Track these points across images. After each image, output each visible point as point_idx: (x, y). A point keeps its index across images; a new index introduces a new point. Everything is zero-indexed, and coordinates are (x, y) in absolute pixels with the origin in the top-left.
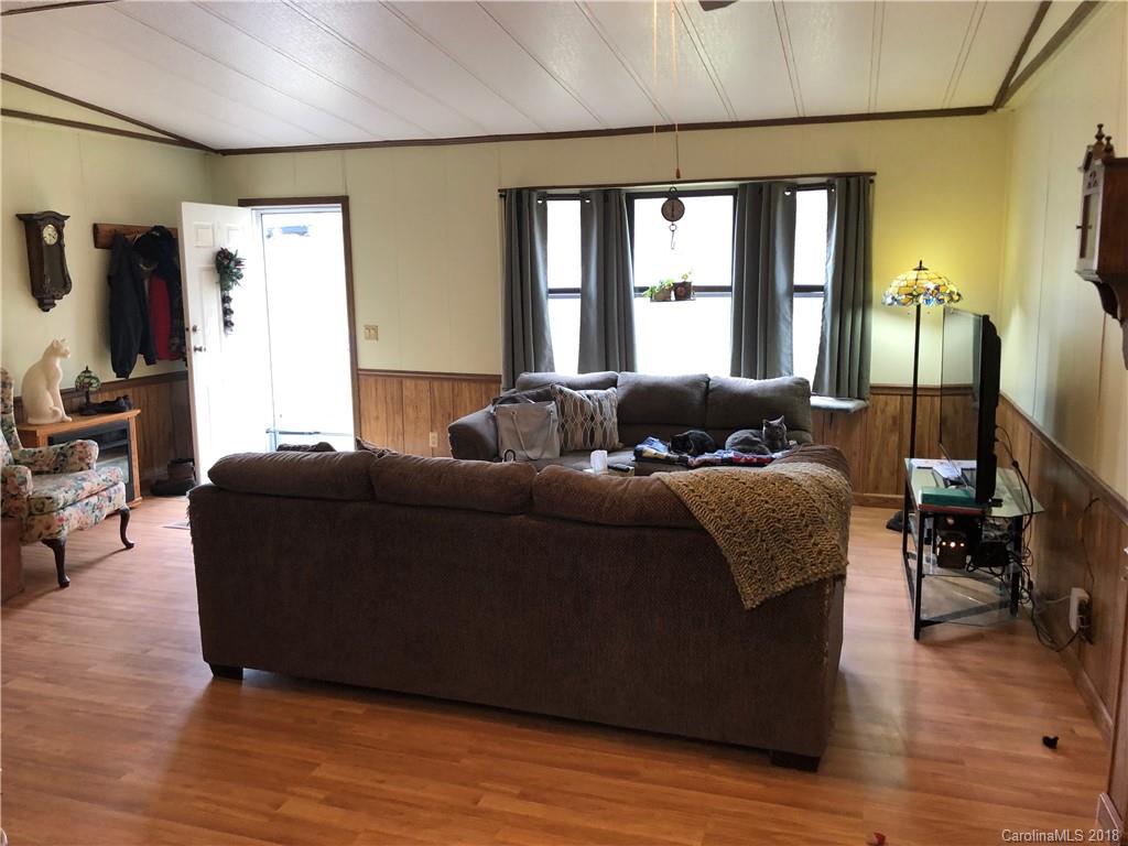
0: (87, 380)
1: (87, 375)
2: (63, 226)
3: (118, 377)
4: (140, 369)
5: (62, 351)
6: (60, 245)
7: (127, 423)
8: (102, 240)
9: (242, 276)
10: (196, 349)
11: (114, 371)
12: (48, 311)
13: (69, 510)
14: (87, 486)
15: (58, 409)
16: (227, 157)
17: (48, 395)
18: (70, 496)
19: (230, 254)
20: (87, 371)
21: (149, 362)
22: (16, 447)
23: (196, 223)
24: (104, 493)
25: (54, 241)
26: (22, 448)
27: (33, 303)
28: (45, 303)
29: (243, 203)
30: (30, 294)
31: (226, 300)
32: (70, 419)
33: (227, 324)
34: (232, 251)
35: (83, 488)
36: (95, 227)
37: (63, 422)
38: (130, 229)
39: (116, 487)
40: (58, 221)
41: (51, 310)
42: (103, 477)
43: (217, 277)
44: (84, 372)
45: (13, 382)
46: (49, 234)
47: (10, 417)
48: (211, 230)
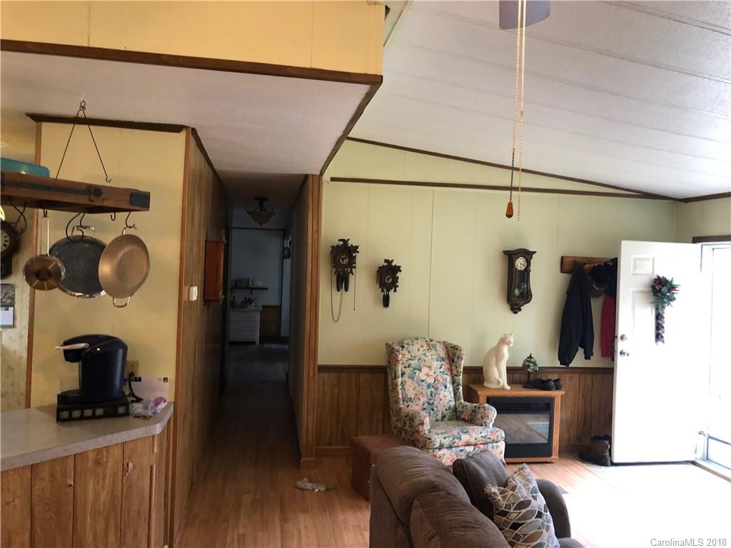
0: (527, 363)
1: (529, 360)
2: (531, 258)
3: (561, 364)
4: (579, 361)
5: (507, 341)
6: (527, 271)
7: (552, 399)
8: (567, 268)
9: (674, 299)
10: (622, 353)
11: (559, 360)
12: (516, 313)
13: (444, 451)
14: (465, 438)
15: (500, 380)
16: (689, 204)
17: (495, 369)
18: (447, 442)
19: (667, 281)
20: (530, 357)
21: (587, 357)
22: (459, 399)
23: (635, 256)
24: (482, 446)
25: (523, 268)
26: (462, 401)
27: (507, 307)
28: (515, 308)
29: (696, 240)
30: (506, 301)
31: (659, 317)
32: (509, 388)
33: (659, 337)
34: (669, 278)
35: (460, 439)
36: (562, 258)
37: (503, 389)
38: (590, 260)
39: (495, 444)
40: (528, 255)
41: (519, 313)
42: (483, 434)
43: (652, 298)
44: (528, 358)
45: (464, 357)
46: (520, 263)
47: (459, 379)
48: (651, 262)
